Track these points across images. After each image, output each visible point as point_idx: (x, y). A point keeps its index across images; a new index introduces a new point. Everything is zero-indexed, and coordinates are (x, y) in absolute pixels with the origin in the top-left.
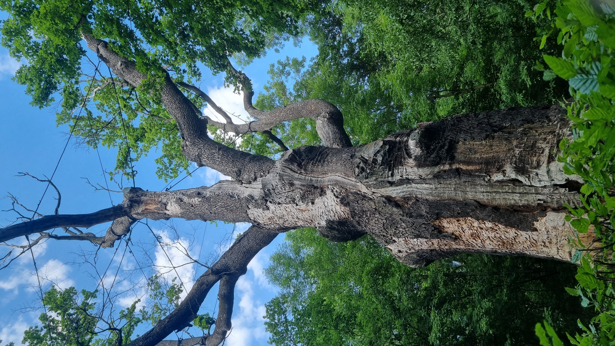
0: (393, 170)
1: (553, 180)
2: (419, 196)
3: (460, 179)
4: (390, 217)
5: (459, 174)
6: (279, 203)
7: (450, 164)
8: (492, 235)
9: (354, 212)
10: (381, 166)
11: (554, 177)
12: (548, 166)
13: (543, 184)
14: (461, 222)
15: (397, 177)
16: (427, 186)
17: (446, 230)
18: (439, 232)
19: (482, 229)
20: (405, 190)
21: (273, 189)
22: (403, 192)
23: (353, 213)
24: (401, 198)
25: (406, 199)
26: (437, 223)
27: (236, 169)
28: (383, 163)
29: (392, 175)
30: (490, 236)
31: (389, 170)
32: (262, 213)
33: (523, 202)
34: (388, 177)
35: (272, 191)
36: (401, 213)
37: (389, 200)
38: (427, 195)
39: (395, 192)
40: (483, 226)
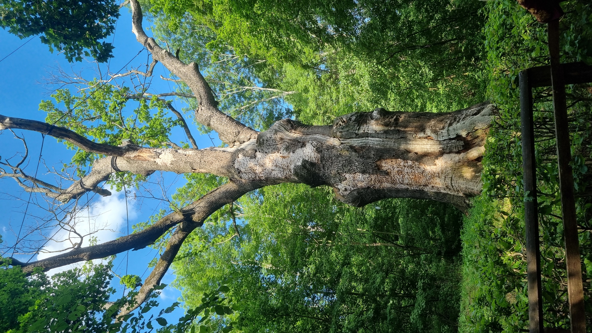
0: (360, 126)
1: (449, 135)
2: (371, 146)
3: (399, 135)
4: (349, 159)
5: (399, 132)
6: (266, 153)
7: (395, 127)
8: (409, 171)
9: (323, 157)
10: (354, 121)
11: (450, 133)
12: (448, 128)
13: (444, 138)
14: (393, 163)
15: (361, 131)
16: (377, 139)
17: (383, 168)
18: (378, 170)
19: (405, 166)
20: (363, 141)
21: (266, 140)
22: (362, 143)
23: (322, 159)
24: (359, 147)
25: (362, 148)
26: (378, 163)
27: (236, 131)
28: (355, 121)
29: (359, 129)
30: (408, 171)
31: (358, 126)
32: (248, 161)
33: (431, 150)
34: (356, 130)
35: (265, 142)
36: (358, 155)
37: (352, 148)
38: (377, 145)
39: (357, 142)
40: (406, 164)
